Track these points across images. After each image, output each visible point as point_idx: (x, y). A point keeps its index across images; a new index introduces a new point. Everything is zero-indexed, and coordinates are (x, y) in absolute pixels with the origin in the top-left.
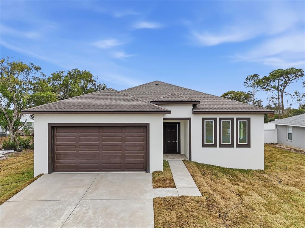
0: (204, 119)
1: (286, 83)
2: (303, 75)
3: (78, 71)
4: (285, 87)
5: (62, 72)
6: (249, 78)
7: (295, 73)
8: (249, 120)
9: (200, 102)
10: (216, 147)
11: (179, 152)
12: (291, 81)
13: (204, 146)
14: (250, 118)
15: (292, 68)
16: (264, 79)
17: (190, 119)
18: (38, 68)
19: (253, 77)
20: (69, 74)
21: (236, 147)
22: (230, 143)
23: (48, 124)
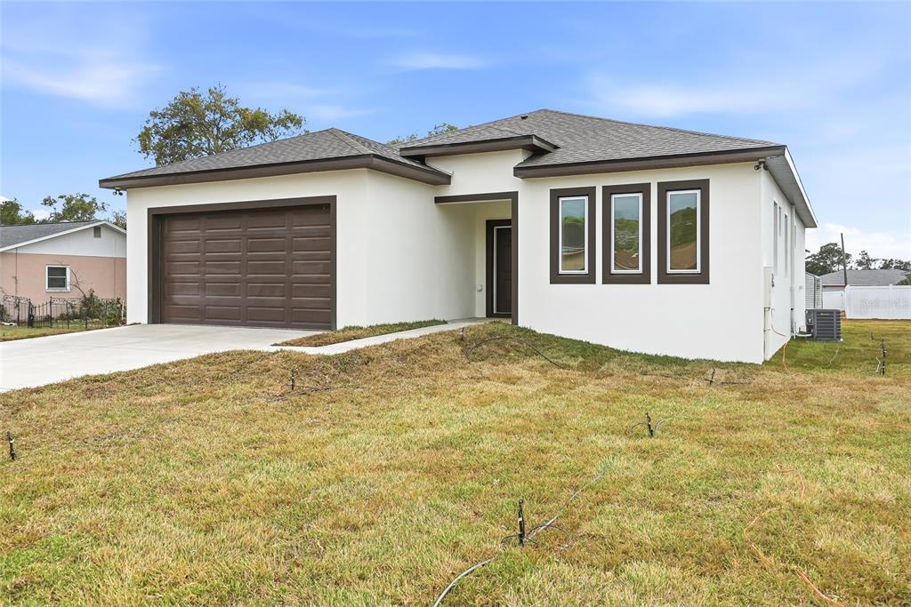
0: (556, 195)
8: (704, 187)
10: (593, 281)
13: (556, 279)
14: (707, 181)
17: (514, 197)
21: (660, 282)
22: (640, 271)
23: (149, 210)
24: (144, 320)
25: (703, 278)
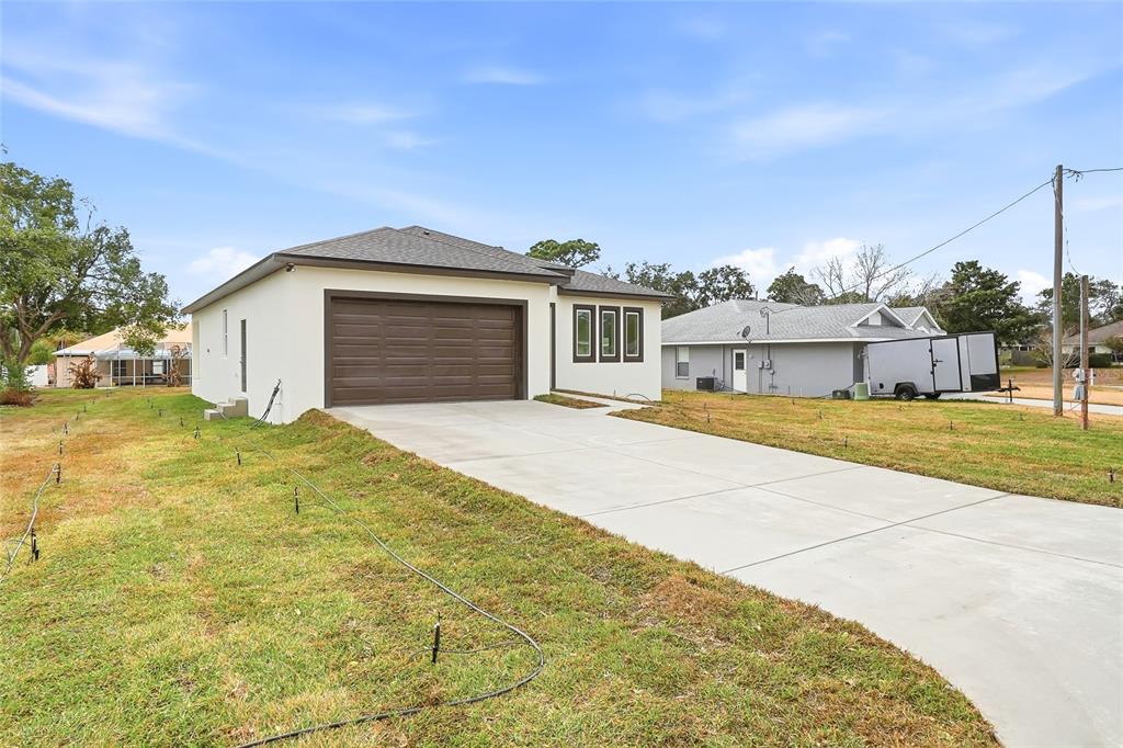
0: (575, 309)
8: (640, 311)
13: (576, 360)
14: (642, 309)
17: (553, 305)
22: (614, 355)
23: (325, 290)
25: (639, 359)
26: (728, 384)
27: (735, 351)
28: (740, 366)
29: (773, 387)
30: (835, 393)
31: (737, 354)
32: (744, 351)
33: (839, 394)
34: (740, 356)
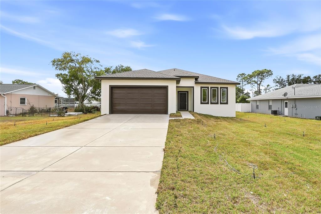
0: (201, 88)
1: (262, 79)
2: (272, 74)
3: (122, 66)
4: (261, 82)
5: (111, 67)
6: (239, 76)
7: (267, 73)
8: (227, 88)
9: (199, 77)
10: (209, 104)
11: (188, 110)
12: (266, 78)
13: (201, 103)
14: (228, 87)
15: (265, 70)
16: (248, 76)
17: (193, 87)
18: (98, 61)
19: (242, 75)
20: (117, 68)
21: (220, 104)
22: (217, 102)
23: (110, 85)
24: (108, 113)
25: (227, 103)
26: (283, 113)
27: (285, 101)
28: (286, 107)
29: (296, 114)
30: (316, 117)
31: (285, 102)
32: (287, 101)
33: (318, 118)
34: (286, 103)
